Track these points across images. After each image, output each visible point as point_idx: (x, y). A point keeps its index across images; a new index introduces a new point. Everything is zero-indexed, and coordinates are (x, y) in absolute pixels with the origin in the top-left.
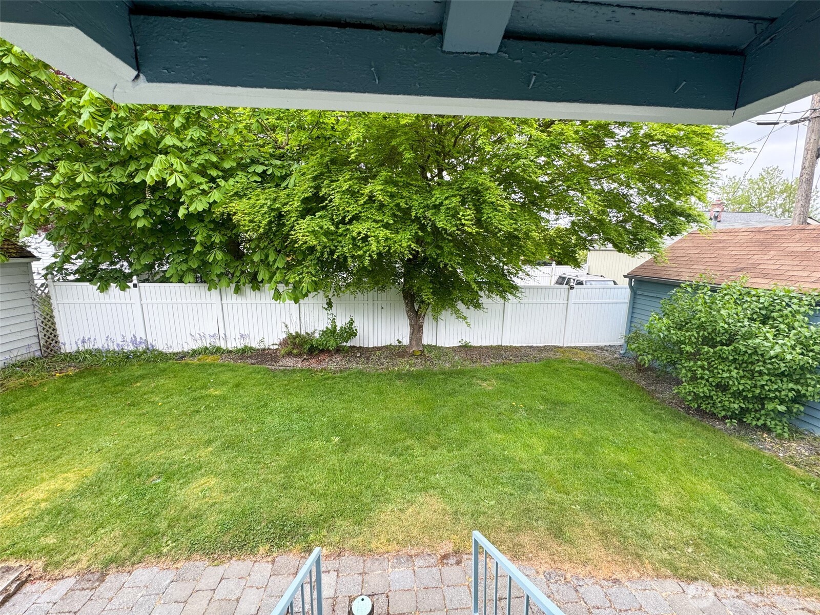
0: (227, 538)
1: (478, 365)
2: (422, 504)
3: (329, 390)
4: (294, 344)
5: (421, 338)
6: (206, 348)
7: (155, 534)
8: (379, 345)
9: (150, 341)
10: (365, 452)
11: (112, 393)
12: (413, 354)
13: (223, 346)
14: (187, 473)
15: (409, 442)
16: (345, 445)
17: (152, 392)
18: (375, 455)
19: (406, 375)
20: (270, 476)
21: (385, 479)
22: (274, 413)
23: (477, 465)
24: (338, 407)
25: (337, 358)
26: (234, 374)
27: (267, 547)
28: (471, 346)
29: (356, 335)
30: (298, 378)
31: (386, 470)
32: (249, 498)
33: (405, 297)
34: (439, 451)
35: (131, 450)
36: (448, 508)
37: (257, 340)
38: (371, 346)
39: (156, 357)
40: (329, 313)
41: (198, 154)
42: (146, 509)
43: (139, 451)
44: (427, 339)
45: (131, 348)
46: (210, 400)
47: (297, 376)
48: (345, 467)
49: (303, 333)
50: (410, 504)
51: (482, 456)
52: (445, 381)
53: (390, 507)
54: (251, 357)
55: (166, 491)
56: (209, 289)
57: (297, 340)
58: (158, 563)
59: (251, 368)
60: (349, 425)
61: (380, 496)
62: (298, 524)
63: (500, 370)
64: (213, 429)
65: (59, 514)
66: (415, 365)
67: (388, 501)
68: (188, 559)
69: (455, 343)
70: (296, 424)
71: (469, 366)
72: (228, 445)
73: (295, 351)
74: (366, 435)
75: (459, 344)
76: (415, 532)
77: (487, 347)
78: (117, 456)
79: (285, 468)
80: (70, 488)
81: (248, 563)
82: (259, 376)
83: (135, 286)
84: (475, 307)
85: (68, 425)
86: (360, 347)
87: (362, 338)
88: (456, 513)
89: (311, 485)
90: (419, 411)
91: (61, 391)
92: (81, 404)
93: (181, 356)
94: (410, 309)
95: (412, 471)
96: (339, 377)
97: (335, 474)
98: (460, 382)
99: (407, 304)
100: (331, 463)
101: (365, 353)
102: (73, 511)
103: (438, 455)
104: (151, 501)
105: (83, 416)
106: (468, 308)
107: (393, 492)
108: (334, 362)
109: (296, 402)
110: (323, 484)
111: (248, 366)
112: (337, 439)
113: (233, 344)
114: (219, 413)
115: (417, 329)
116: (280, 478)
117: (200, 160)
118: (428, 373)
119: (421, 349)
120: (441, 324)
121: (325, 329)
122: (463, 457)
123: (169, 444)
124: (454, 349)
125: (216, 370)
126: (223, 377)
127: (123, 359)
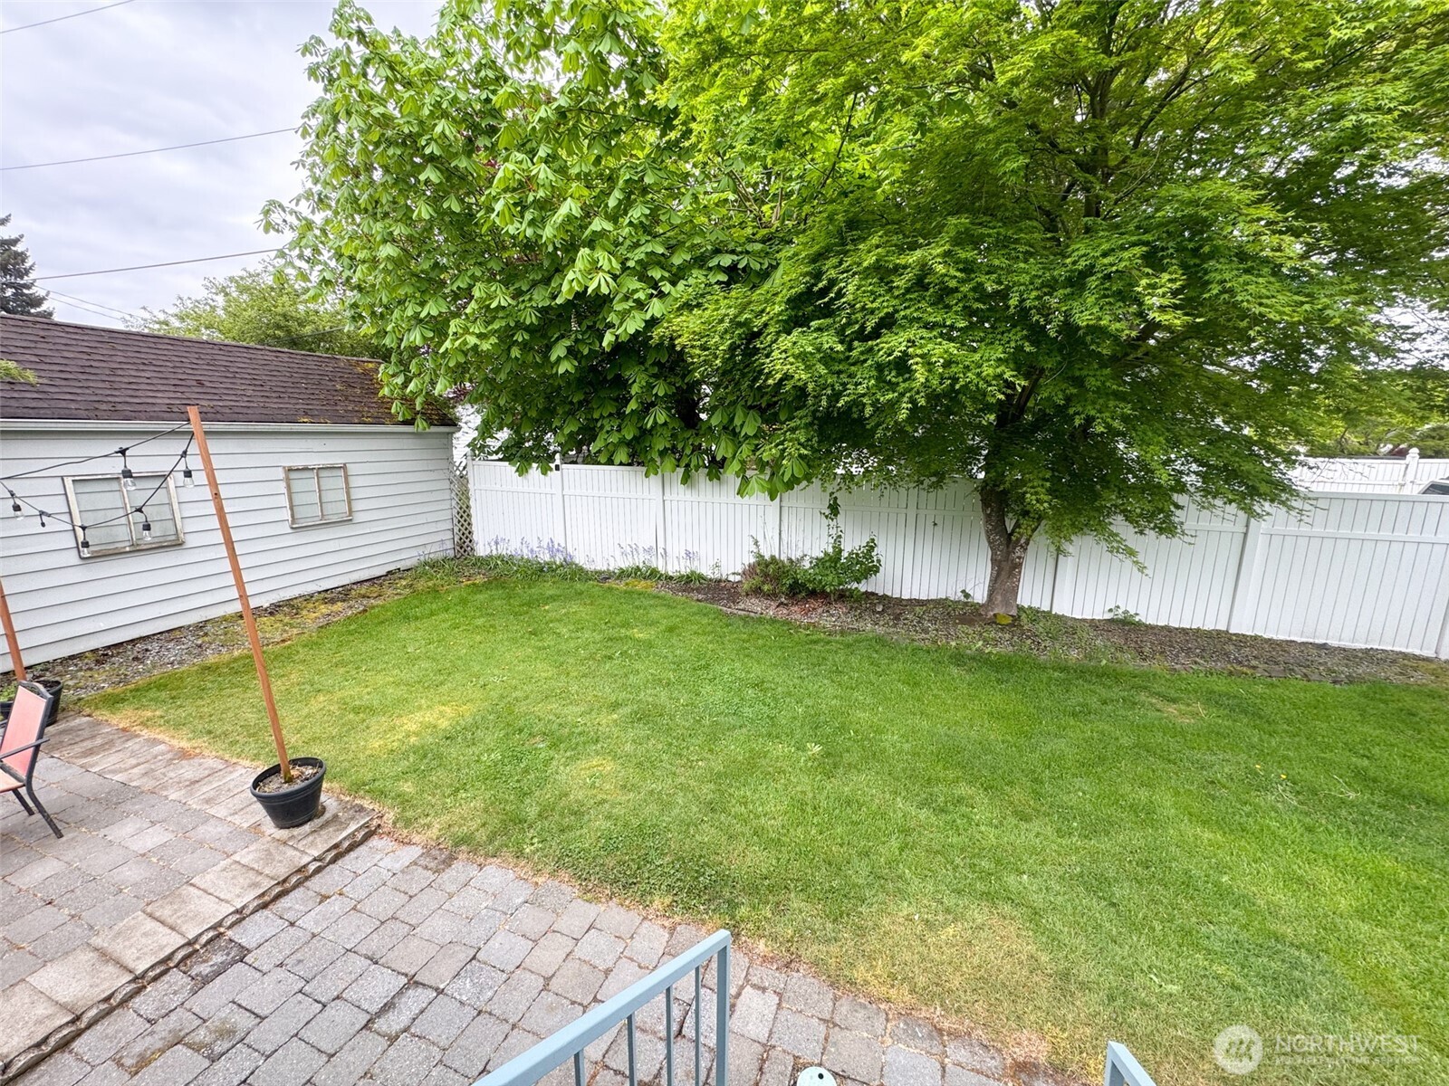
0: (611, 862)
1: (1156, 666)
2: (980, 928)
3: (815, 661)
4: (766, 575)
5: (1015, 591)
6: (638, 569)
7: (520, 822)
8: (923, 597)
9: (570, 550)
10: (868, 785)
11: (516, 614)
12: (993, 621)
13: (661, 569)
14: (577, 744)
15: (963, 790)
16: (830, 763)
17: (559, 621)
18: (887, 796)
19: (973, 658)
20: (692, 782)
21: (901, 850)
22: (717, 681)
23: (1135, 885)
24: (828, 694)
25: (839, 610)
26: (670, 612)
27: (668, 901)
28: (1139, 624)
29: (877, 571)
30: (765, 633)
31: (906, 831)
32: (653, 808)
33: (986, 503)
34: (1035, 826)
35: (518, 694)
36: (1044, 958)
37: (711, 563)
38: (906, 596)
39: (574, 573)
40: (832, 524)
41: (636, 245)
42: (518, 781)
43: (527, 698)
44: (1031, 593)
45: (547, 558)
46: (630, 644)
47: (763, 630)
48: (824, 804)
49: (783, 557)
50: (950, 917)
51: (1149, 868)
52: (1066, 685)
53: (906, 909)
54: (698, 590)
55: (547, 762)
56: (647, 475)
57: (771, 570)
58: (516, 865)
59: (695, 606)
60: (843, 728)
61: (886, 880)
62: (723, 879)
63: (1220, 685)
64: (624, 687)
65: (425, 756)
66: (996, 643)
67: (901, 894)
68: (553, 874)
69: (1100, 614)
70: (750, 706)
71: (1130, 662)
72: (640, 717)
73: (766, 588)
74: (874, 755)
75: (1108, 616)
76: (956, 981)
77: (1184, 631)
78: (502, 697)
79: (719, 775)
80: (443, 726)
81: (634, 916)
82: (705, 621)
83: (557, 468)
84: (1161, 531)
85: (461, 644)
86: (885, 597)
87: (889, 580)
88: (1065, 976)
89: (757, 817)
90: (995, 734)
91: (464, 602)
92: (480, 622)
93: (604, 577)
94: (995, 528)
95: (963, 850)
96: (837, 642)
97: (803, 811)
98: (1104, 693)
99: (988, 517)
100: (799, 789)
101: (894, 608)
102: (439, 756)
103: (1032, 836)
104: (526, 771)
105: (478, 638)
106: (1141, 533)
107: (917, 881)
108: (833, 615)
109: (757, 671)
110: (778, 823)
111: (690, 604)
112: (817, 749)
113: (674, 566)
114: (638, 666)
115: (1006, 570)
116: (707, 790)
117: (639, 254)
118: (1024, 663)
119: (1014, 612)
120: (1067, 565)
121: (822, 555)
122: (1094, 856)
123: (563, 696)
124: (1093, 624)
125: (646, 603)
126: (654, 614)
127: (537, 572)
